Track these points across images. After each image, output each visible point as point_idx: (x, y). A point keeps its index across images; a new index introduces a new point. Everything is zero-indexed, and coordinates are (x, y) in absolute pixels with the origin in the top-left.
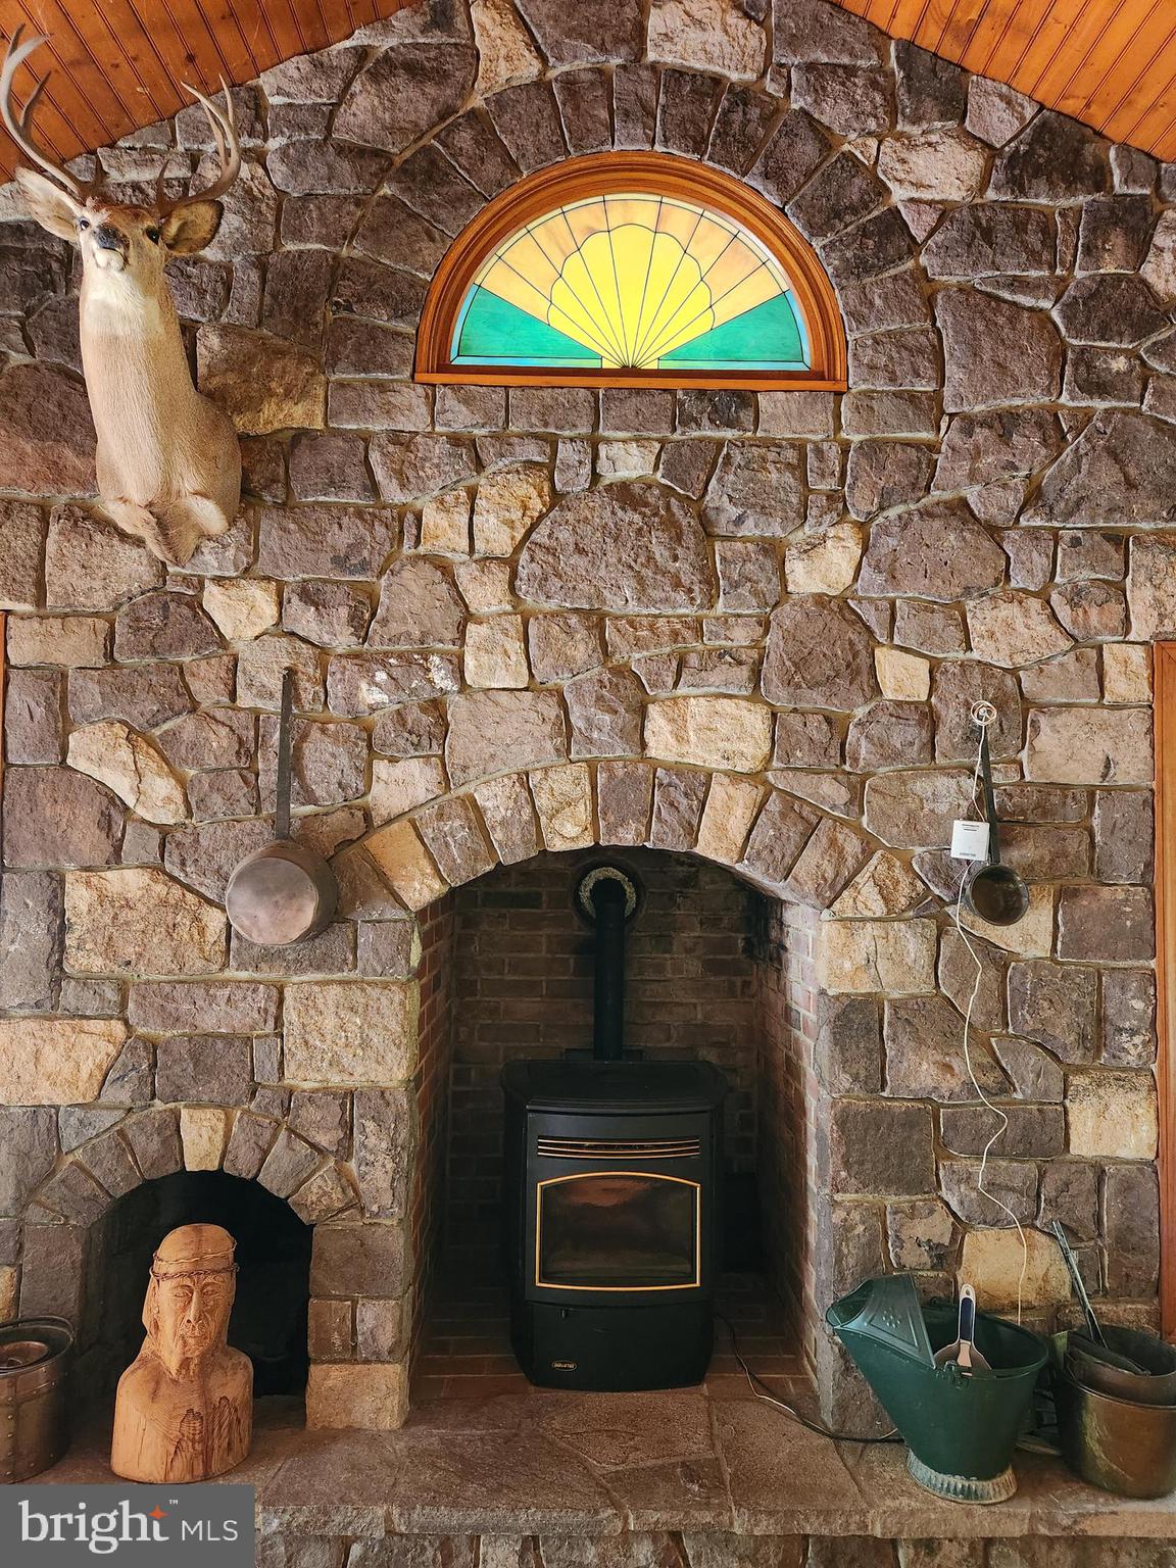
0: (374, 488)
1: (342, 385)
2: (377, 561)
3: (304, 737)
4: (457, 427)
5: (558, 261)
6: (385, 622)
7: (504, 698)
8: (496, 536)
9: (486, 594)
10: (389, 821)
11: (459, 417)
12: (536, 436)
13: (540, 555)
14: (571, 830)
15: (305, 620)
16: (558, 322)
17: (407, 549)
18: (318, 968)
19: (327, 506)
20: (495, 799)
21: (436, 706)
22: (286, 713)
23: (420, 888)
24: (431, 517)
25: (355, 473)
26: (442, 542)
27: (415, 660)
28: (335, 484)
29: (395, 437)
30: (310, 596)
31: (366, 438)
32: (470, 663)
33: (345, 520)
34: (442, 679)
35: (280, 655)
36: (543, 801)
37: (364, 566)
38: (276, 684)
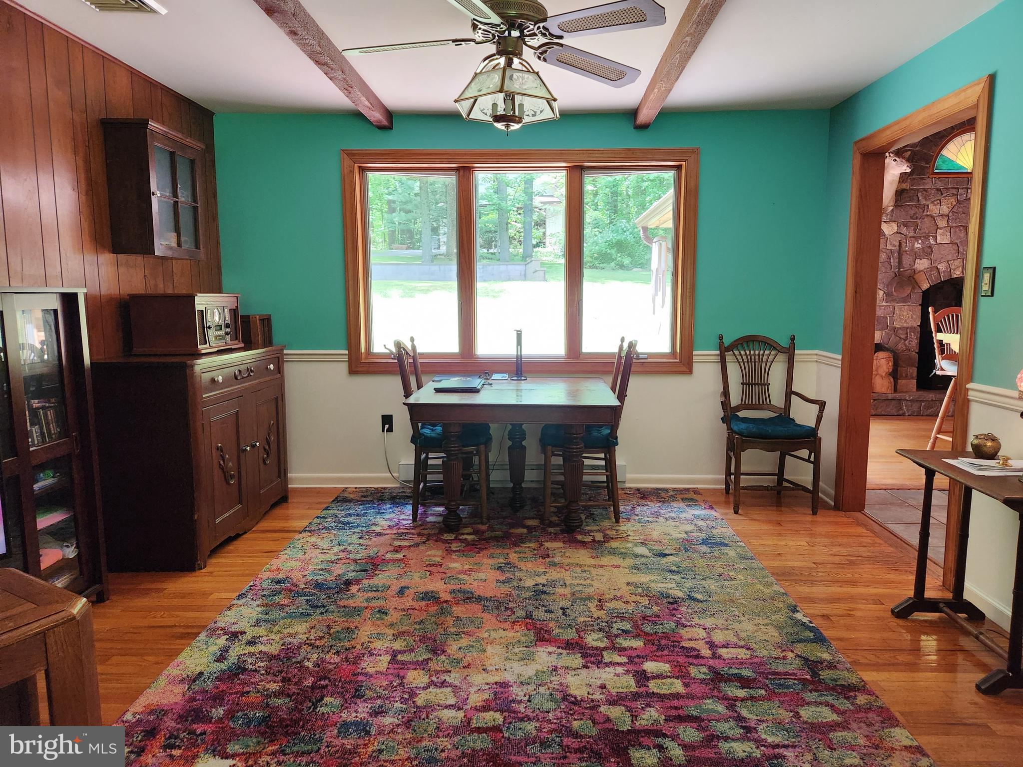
0: (919, 200)
1: (914, 179)
2: (919, 217)
3: (902, 255)
4: (938, 187)
5: (959, 147)
6: (920, 230)
7: (946, 245)
8: (945, 209)
9: (942, 223)
10: (919, 272)
11: (940, 185)
12: (956, 188)
13: (955, 214)
14: (958, 273)
15: (904, 230)
16: (958, 162)
17: (925, 214)
18: (903, 303)
19: (909, 205)
20: (942, 267)
21: (930, 247)
22: (900, 250)
23: (925, 286)
24: (931, 206)
25: (915, 198)
26: (934, 212)
27: (926, 237)
28: (911, 200)
29: (925, 190)
30: (905, 225)
31: (918, 190)
32: (939, 238)
33: (913, 208)
34: (932, 242)
35: (899, 237)
36: (953, 267)
37: (917, 218)
38: (897, 244)
